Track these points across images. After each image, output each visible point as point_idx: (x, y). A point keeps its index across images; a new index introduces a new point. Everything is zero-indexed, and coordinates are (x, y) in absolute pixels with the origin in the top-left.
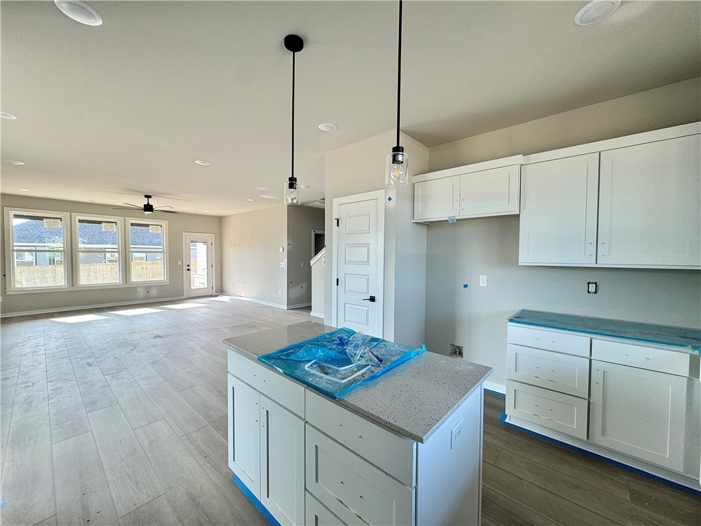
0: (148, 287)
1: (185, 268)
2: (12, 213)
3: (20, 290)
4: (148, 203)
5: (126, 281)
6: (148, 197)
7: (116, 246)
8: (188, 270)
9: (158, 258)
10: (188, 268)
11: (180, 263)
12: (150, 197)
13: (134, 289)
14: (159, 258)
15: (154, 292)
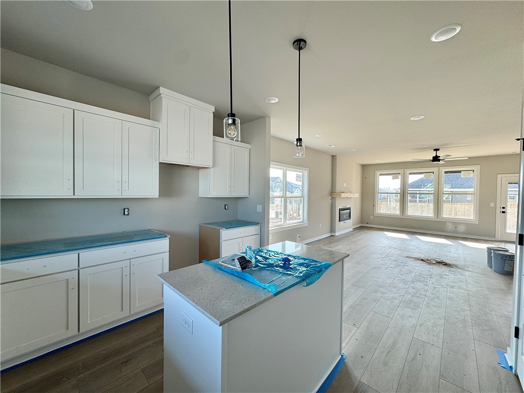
0: (456, 223)
1: (499, 210)
2: (378, 174)
3: (380, 214)
4: (436, 155)
5: (438, 216)
6: (437, 150)
7: (433, 189)
8: (503, 212)
9: (468, 199)
10: (504, 210)
11: (492, 205)
12: (438, 150)
13: (444, 223)
14: (470, 199)
15: (462, 228)
